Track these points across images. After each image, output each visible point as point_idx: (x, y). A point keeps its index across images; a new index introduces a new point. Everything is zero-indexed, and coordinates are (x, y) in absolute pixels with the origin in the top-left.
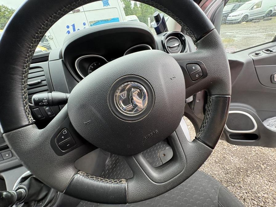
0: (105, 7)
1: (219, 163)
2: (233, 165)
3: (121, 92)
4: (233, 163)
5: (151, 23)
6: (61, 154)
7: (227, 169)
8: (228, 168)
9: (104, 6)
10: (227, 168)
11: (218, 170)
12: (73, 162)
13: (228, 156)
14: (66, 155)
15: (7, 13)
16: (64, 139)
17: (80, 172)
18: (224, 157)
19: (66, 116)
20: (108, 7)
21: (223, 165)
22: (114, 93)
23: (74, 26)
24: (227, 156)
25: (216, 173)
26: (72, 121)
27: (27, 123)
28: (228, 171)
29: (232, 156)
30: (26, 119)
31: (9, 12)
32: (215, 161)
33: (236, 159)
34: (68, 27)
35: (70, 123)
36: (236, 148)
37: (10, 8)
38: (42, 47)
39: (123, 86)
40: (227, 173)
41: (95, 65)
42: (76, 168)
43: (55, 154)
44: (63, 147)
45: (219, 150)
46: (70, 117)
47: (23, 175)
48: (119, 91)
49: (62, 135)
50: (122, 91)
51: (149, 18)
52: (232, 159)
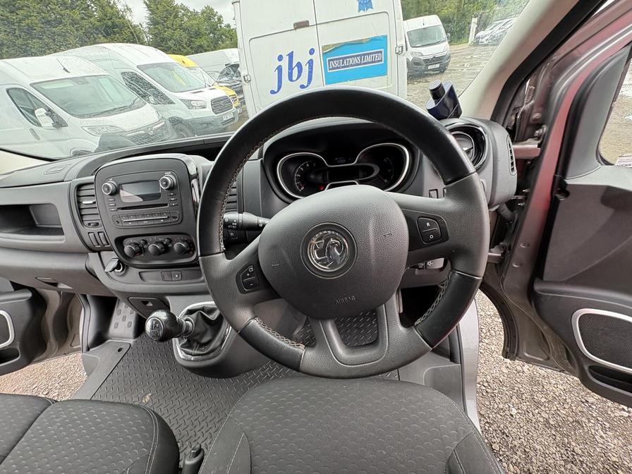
0: (362, 13)
1: (556, 431)
2: (598, 450)
3: (317, 240)
4: (600, 445)
5: (477, 31)
6: (243, 292)
7: (573, 451)
8: (580, 452)
9: (359, 11)
10: (576, 448)
11: (546, 443)
12: (253, 305)
13: (590, 424)
14: (247, 295)
15: (186, 19)
16: (249, 277)
17: (257, 319)
18: (578, 422)
19: (256, 252)
20: (370, 11)
21: (566, 439)
22: (310, 240)
23: (291, 56)
24: (589, 422)
25: (538, 447)
26: (260, 260)
27: (219, 251)
28: (576, 457)
29: (604, 428)
30: (218, 247)
31: (189, 17)
32: (547, 421)
33: (615, 441)
34: (280, 58)
35: (258, 262)
36: (626, 414)
37: (191, 10)
38: (229, 89)
39: (321, 233)
40: (572, 462)
41: (308, 165)
42: (254, 312)
43: (238, 290)
44: (247, 285)
45: (568, 400)
46: (259, 255)
47: (190, 307)
48: (314, 239)
49: (248, 272)
50: (320, 239)
51: (475, 20)
52: (601, 437)
